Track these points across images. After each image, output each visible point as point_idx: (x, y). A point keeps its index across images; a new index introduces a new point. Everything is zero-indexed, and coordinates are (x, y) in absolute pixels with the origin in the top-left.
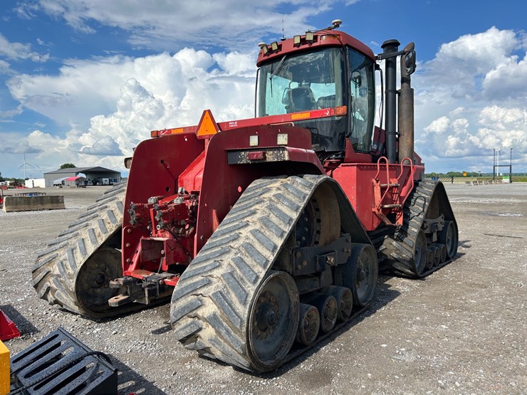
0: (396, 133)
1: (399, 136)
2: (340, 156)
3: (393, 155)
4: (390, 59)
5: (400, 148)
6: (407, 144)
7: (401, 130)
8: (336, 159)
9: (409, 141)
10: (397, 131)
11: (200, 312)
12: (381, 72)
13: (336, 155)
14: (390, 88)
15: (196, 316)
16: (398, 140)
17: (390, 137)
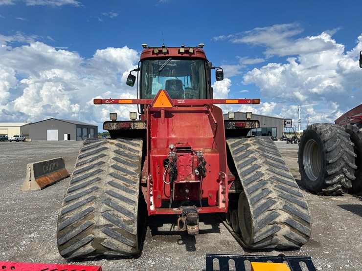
11: (277, 220)
15: (275, 223)
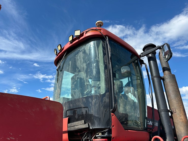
0: (168, 111)
1: (172, 113)
2: (106, 135)
3: (170, 131)
4: (150, 55)
5: (175, 124)
6: (181, 121)
7: (172, 108)
8: (102, 138)
9: (183, 117)
10: (169, 109)
12: (146, 65)
13: (103, 134)
14: (154, 74)
16: (171, 117)
17: (163, 114)
